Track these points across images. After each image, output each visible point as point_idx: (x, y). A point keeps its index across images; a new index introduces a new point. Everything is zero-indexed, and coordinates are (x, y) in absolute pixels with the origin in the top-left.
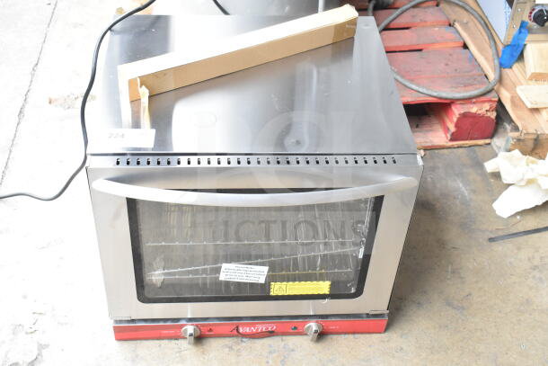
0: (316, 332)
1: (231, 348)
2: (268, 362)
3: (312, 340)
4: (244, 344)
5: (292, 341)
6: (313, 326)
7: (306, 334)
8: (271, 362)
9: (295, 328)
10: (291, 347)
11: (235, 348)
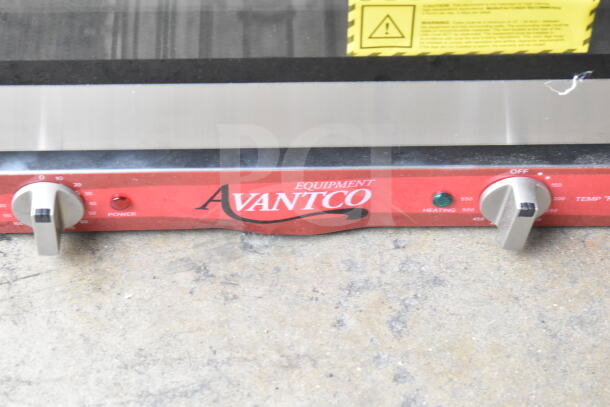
0: (527, 211)
1: (202, 271)
2: (339, 323)
3: (508, 246)
4: (252, 258)
5: (434, 247)
6: (516, 188)
7: (487, 225)
8: (351, 322)
9: (448, 198)
10: (430, 268)
11: (220, 269)
